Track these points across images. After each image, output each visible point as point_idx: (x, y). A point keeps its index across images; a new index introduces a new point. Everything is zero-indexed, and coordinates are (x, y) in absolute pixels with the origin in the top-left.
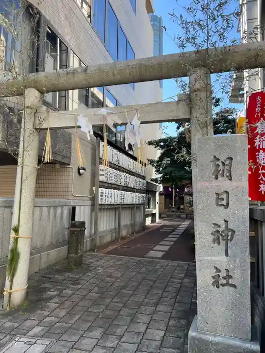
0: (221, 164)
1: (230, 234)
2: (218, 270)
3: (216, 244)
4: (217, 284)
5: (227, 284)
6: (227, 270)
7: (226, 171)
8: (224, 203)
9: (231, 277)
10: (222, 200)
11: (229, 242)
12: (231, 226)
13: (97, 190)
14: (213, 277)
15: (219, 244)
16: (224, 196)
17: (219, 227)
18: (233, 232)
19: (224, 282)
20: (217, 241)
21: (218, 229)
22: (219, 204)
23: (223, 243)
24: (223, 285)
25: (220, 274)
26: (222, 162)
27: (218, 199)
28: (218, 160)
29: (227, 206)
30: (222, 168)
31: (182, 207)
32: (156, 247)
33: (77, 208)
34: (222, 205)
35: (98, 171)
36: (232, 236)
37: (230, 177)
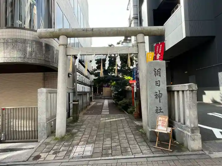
0: (156, 71)
2: (157, 107)
3: (156, 99)
4: (157, 112)
5: (160, 112)
6: (160, 107)
8: (158, 84)
9: (161, 109)
10: (158, 83)
11: (161, 98)
12: (161, 92)
13: (76, 85)
14: (156, 110)
15: (157, 99)
16: (158, 82)
17: (157, 93)
18: (162, 94)
19: (159, 111)
20: (156, 98)
24: (159, 112)
25: (158, 109)
26: (158, 71)
27: (156, 84)
28: (156, 69)
29: (159, 86)
30: (157, 73)
31: (102, 93)
32: (103, 111)
33: (70, 94)
34: (158, 85)
35: (76, 75)
36: (161, 96)
37: (160, 76)
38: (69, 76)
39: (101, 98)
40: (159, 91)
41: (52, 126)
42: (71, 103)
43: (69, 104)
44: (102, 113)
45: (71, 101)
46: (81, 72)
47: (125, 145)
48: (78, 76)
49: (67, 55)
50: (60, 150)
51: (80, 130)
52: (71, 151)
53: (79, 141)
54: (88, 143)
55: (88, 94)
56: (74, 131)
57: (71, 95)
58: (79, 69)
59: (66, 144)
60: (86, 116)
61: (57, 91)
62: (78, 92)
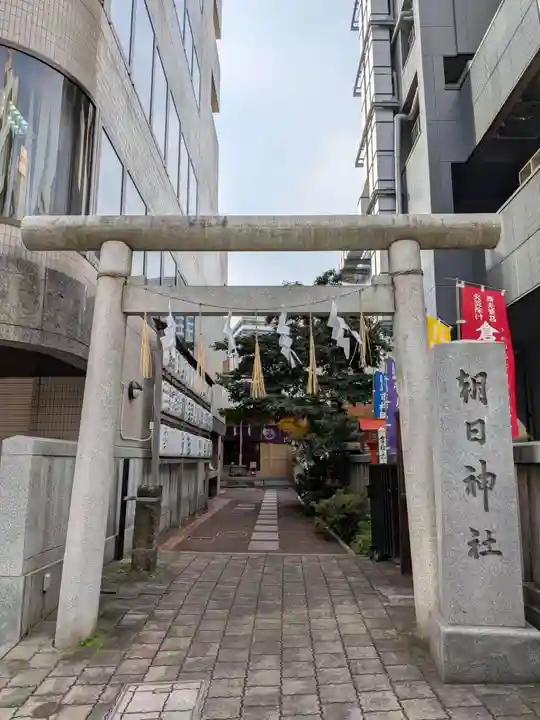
0: (471, 382)
1: (489, 479)
3: (471, 495)
4: (474, 553)
5: (491, 551)
6: (489, 532)
7: (478, 391)
9: (494, 541)
10: (475, 432)
11: (489, 492)
12: (489, 469)
13: (157, 430)
14: (469, 544)
15: (475, 495)
16: (478, 427)
17: (474, 470)
18: (494, 476)
19: (484, 548)
20: (471, 490)
21: (473, 473)
22: (473, 437)
23: (480, 493)
24: (484, 554)
25: (479, 538)
26: (474, 381)
27: (469, 431)
28: (468, 375)
29: (482, 441)
30: (473, 387)
31: (253, 465)
32: (255, 536)
33: (131, 462)
34: (476, 439)
35: (160, 391)
36: (493, 484)
37: (484, 401)
38: (131, 396)
39: (251, 485)
40: (483, 463)
41: (44, 592)
42: (132, 499)
43: (124, 505)
44: (253, 545)
45: (132, 491)
46: (179, 382)
47: (340, 692)
48: (165, 397)
49: (126, 314)
50: (65, 701)
51: (157, 612)
52: (110, 705)
53: (146, 663)
54: (182, 672)
55: (201, 465)
56: (132, 617)
57: (136, 467)
58: (170, 370)
59: (92, 672)
60: (186, 557)
61: (75, 448)
62: (161, 457)
